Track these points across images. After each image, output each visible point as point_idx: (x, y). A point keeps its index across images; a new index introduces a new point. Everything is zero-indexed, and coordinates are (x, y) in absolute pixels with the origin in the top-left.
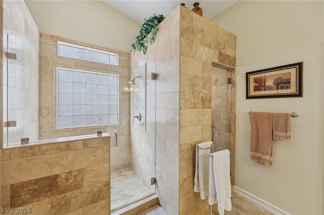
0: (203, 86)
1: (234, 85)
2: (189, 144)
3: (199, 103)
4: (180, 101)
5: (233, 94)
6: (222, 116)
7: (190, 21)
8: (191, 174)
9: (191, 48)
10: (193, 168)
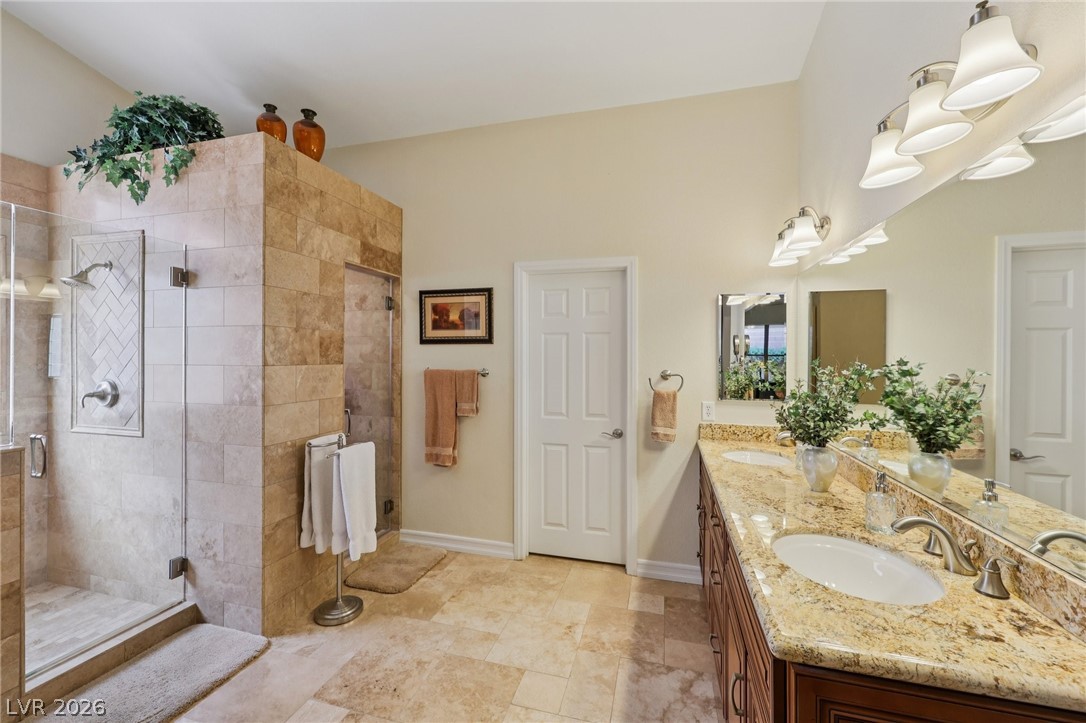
0: (323, 314)
1: (398, 314)
2: (289, 443)
3: (313, 352)
4: (264, 349)
5: (396, 333)
6: (375, 381)
7: (290, 169)
8: (293, 511)
9: (294, 229)
10: (298, 496)
